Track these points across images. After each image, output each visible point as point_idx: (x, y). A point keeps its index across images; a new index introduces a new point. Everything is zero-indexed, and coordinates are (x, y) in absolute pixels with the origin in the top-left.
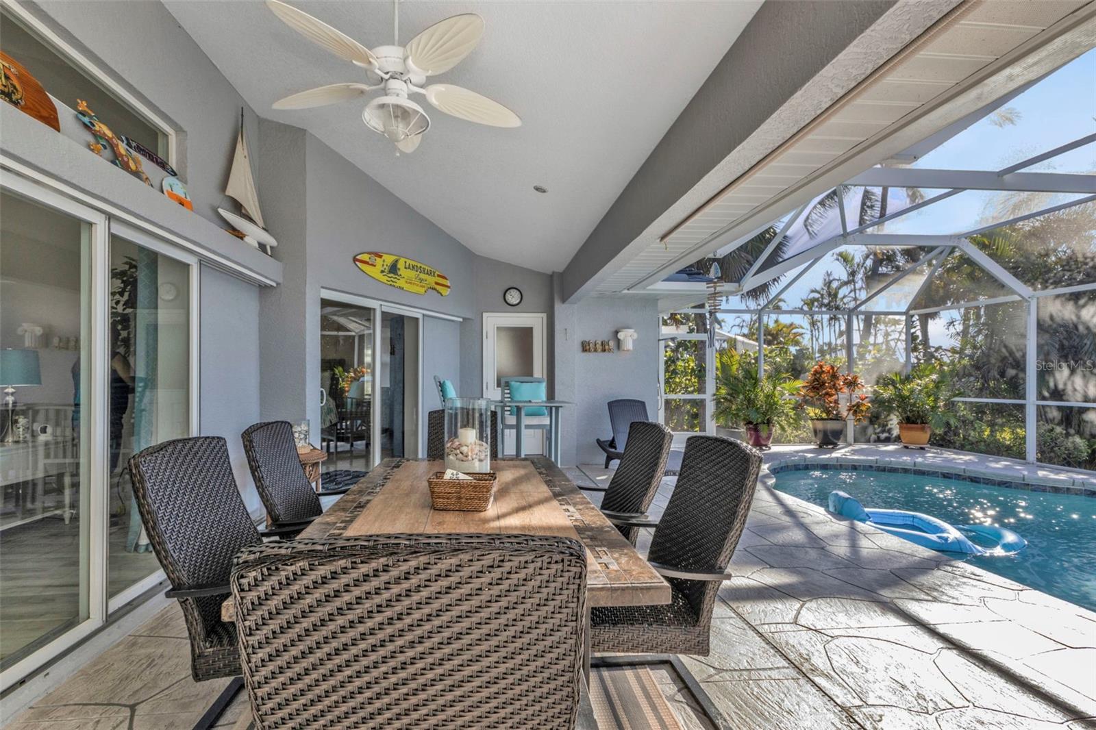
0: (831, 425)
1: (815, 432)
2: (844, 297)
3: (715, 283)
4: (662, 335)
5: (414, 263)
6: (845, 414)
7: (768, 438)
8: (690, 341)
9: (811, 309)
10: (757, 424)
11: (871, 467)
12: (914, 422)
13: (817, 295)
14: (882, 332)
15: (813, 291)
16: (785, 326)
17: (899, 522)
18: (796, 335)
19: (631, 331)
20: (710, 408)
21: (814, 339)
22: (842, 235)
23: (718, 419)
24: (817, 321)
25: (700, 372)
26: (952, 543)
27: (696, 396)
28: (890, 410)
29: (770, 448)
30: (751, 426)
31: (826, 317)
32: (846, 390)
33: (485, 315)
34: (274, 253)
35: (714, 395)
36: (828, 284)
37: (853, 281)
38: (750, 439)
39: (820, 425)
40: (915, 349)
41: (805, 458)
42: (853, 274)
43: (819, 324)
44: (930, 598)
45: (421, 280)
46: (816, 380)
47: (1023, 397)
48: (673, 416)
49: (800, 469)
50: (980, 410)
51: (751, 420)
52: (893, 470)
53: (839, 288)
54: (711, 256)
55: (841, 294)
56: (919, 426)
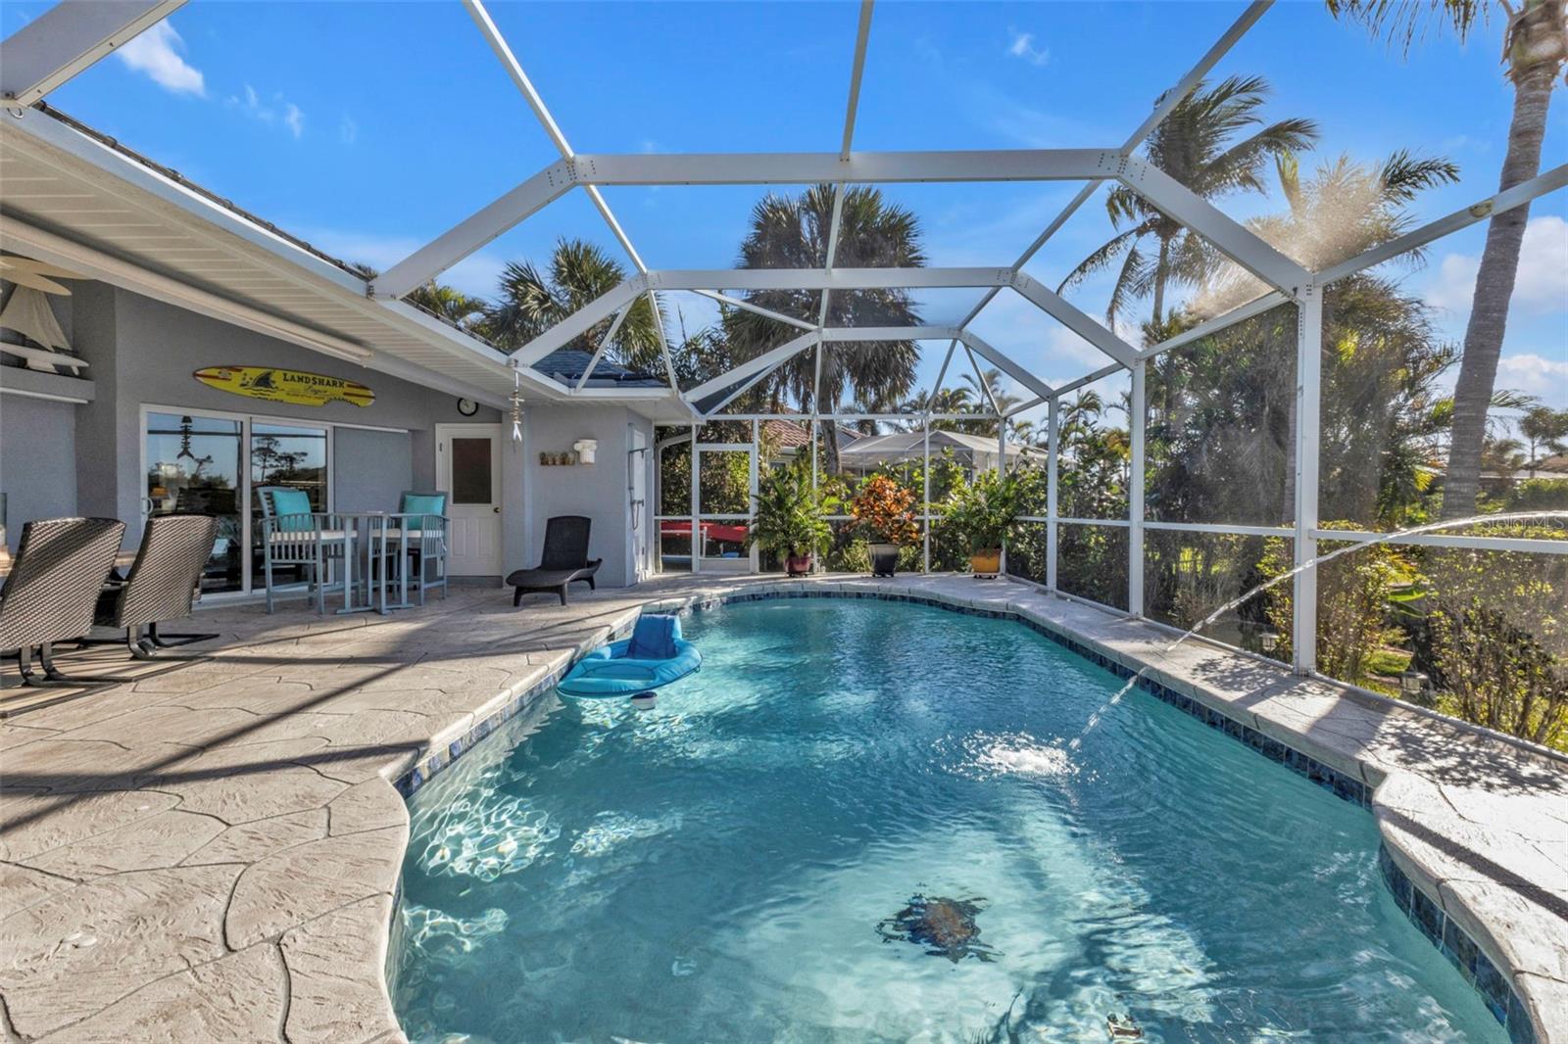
5: (301, 375)
19: (590, 441)
33: (437, 425)
34: (83, 375)
45: (316, 392)
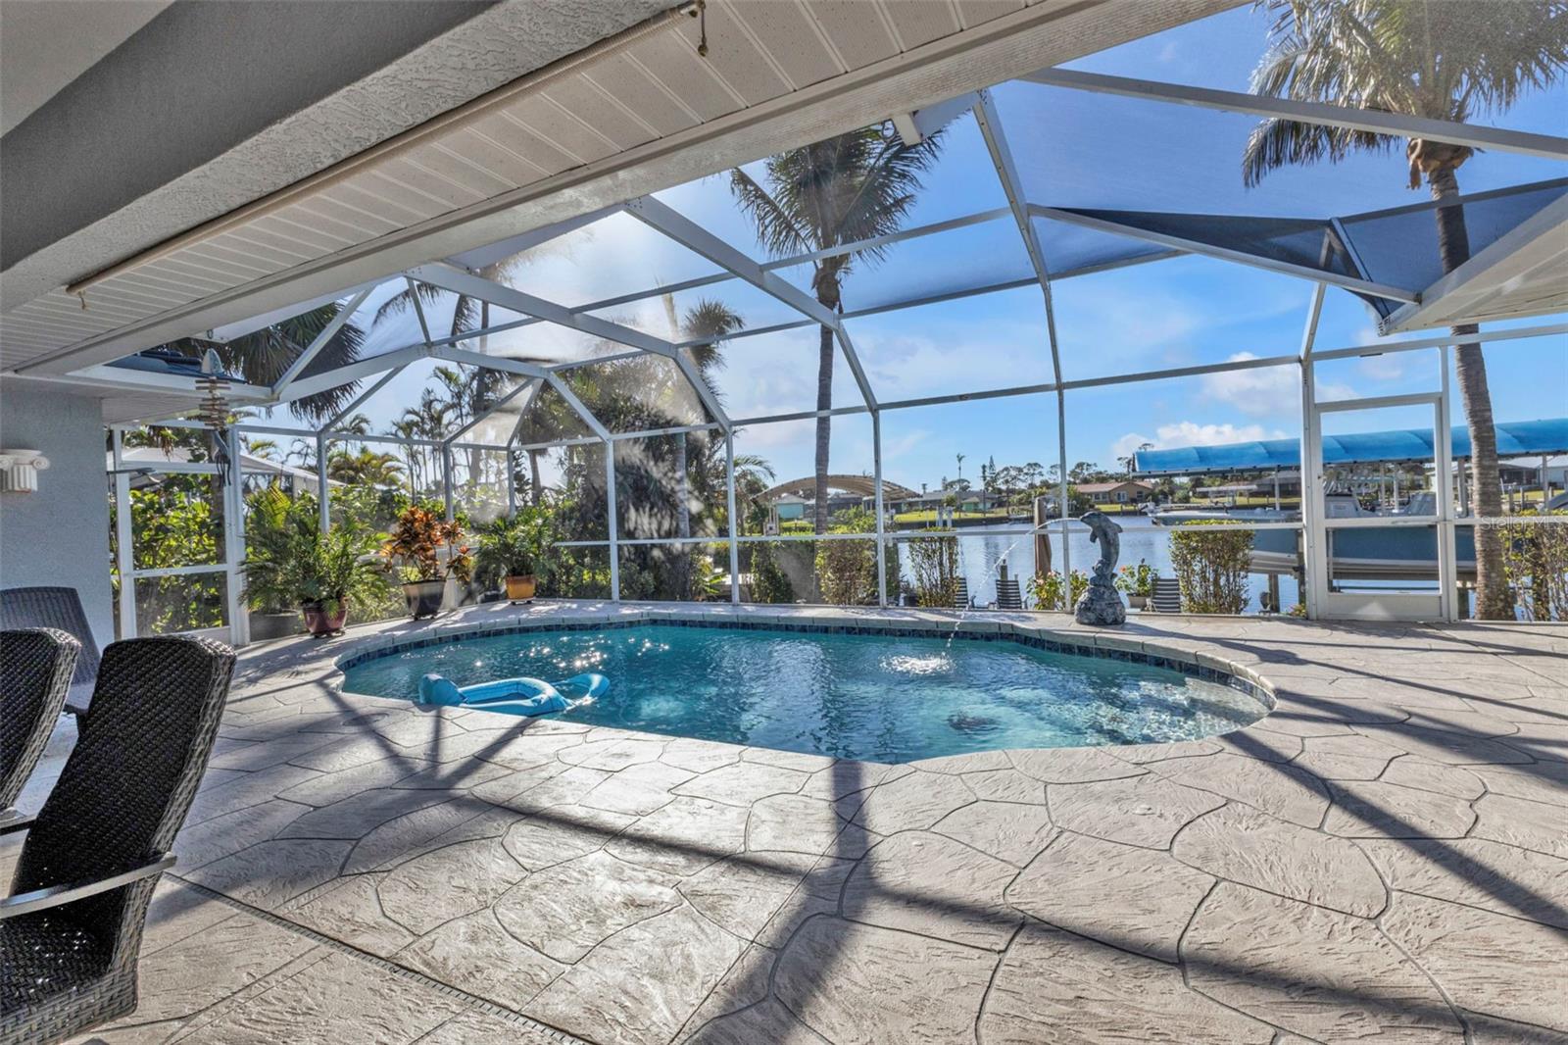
0: (428, 589)
1: (409, 601)
2: (450, 424)
3: (213, 382)
4: (123, 463)
6: (444, 572)
7: (340, 617)
8: (195, 476)
9: (408, 436)
10: (320, 600)
11: (475, 633)
12: (520, 574)
13: (416, 418)
14: (495, 469)
15: (409, 412)
16: (375, 457)
17: (505, 693)
18: (390, 469)
19: (33, 454)
20: (236, 584)
21: (415, 478)
22: (425, 344)
23: (251, 601)
24: (417, 452)
25: (216, 528)
26: (546, 703)
27: (213, 567)
28: (498, 562)
29: (343, 633)
30: (311, 605)
31: (428, 448)
32: (444, 542)
35: (243, 563)
36: (428, 405)
37: (459, 404)
38: (310, 624)
39: (414, 591)
40: (520, 490)
41: (393, 638)
42: (459, 395)
43: (420, 457)
44: (510, 771)
46: (406, 531)
47: (608, 539)
48: (164, 606)
49: (386, 655)
50: (579, 554)
51: (309, 596)
52: (499, 633)
53: (442, 412)
54: (202, 336)
55: (445, 420)
56: (525, 577)
